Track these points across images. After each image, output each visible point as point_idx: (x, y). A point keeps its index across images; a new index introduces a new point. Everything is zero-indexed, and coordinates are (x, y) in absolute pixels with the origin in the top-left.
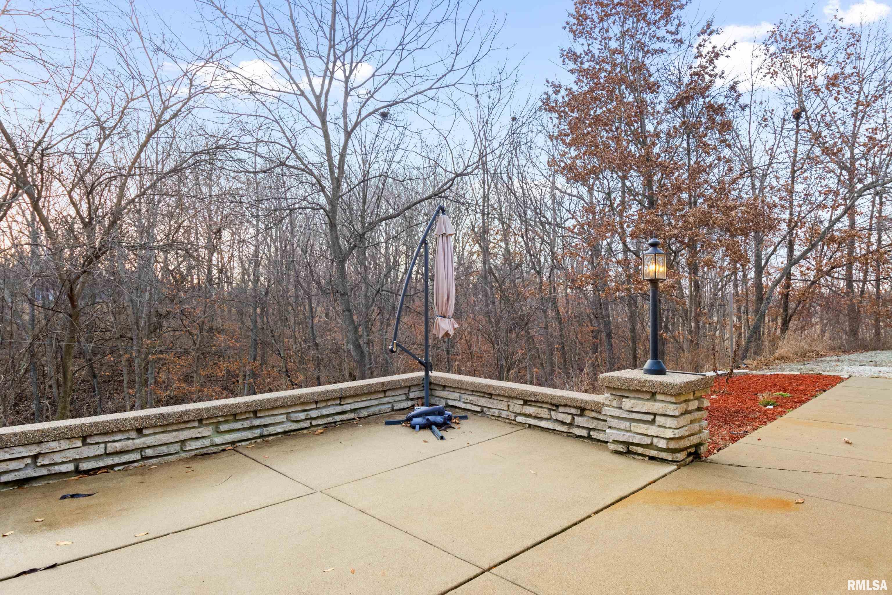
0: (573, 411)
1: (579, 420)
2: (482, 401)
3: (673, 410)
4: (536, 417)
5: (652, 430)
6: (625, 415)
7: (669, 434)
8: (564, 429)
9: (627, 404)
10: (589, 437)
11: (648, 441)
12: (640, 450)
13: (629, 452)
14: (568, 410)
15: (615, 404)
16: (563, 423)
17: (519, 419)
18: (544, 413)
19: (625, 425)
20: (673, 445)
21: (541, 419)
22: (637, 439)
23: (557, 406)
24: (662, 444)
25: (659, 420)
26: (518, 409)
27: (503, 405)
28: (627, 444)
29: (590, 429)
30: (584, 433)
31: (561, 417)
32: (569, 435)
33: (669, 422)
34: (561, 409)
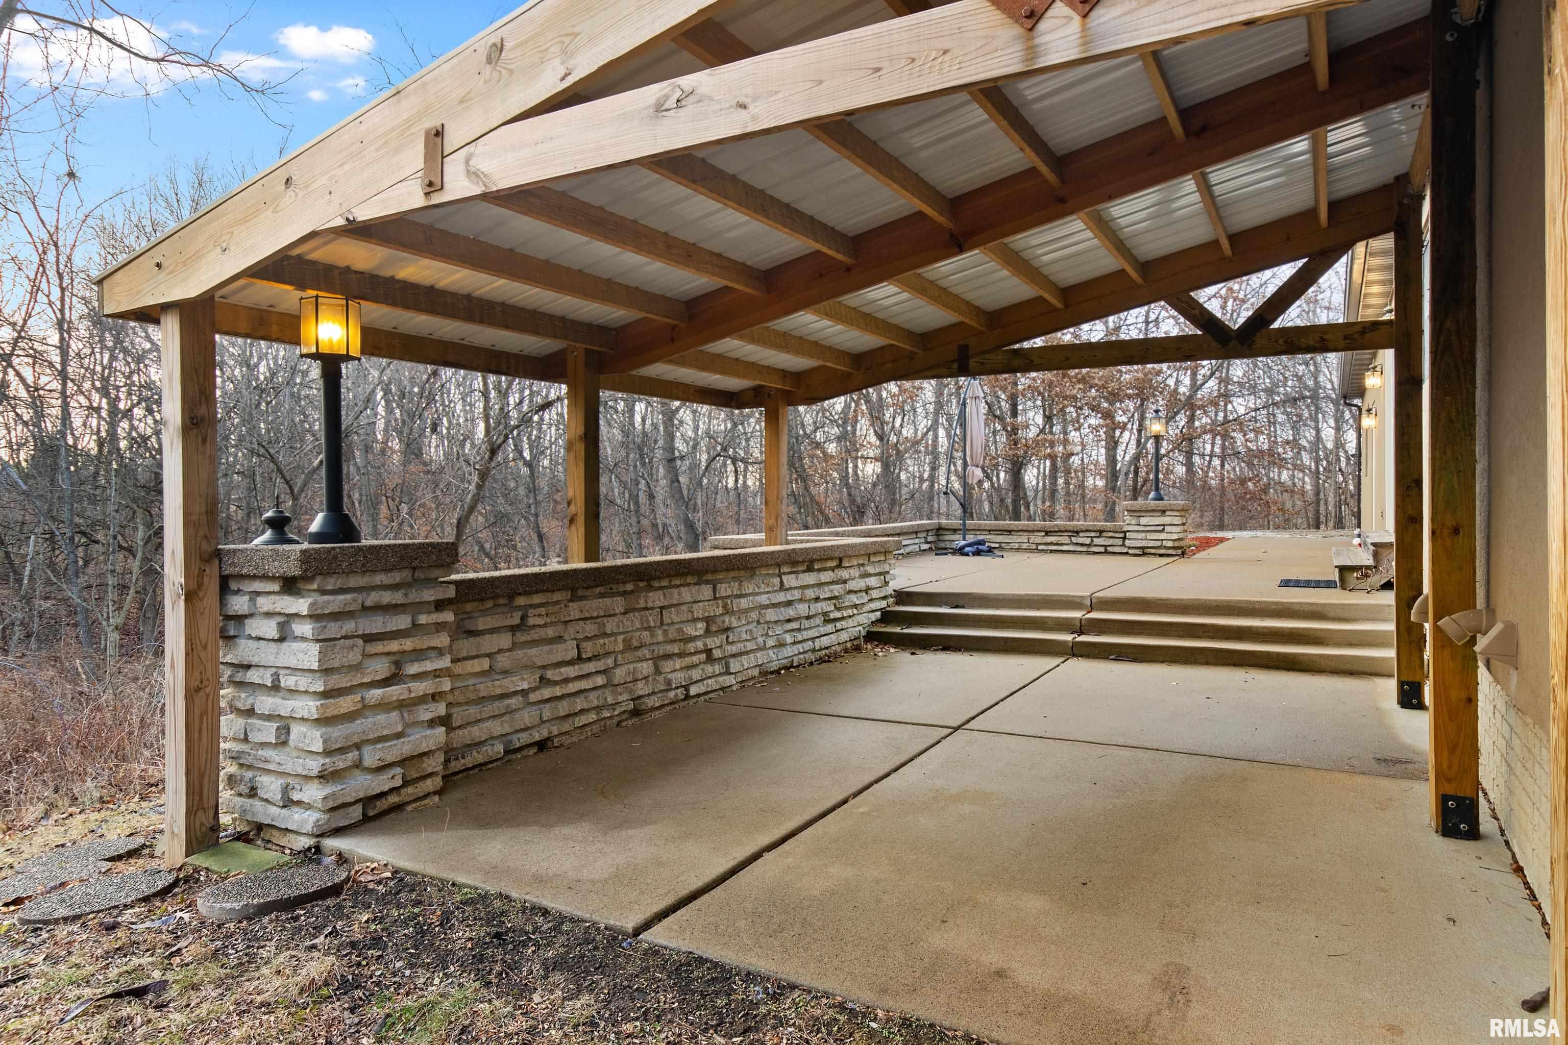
0: (1093, 534)
1: (1097, 541)
2: (1000, 539)
3: (1177, 521)
4: (1057, 544)
5: (1163, 536)
6: (1141, 528)
7: (1175, 537)
8: (1084, 549)
9: (1143, 521)
10: (1106, 552)
11: (1159, 543)
12: (1153, 551)
13: (1144, 554)
14: (1088, 534)
15: (1134, 522)
16: (1082, 545)
17: (1040, 547)
18: (1065, 540)
19: (1143, 535)
20: (1176, 544)
21: (1062, 544)
22: (1151, 544)
23: (1077, 532)
24: (1170, 544)
25: (1168, 529)
26: (1038, 540)
27: (1024, 539)
28: (1143, 548)
29: (1105, 546)
30: (1102, 549)
31: (1081, 540)
32: (1088, 553)
33: (1174, 529)
34: (1081, 534)
